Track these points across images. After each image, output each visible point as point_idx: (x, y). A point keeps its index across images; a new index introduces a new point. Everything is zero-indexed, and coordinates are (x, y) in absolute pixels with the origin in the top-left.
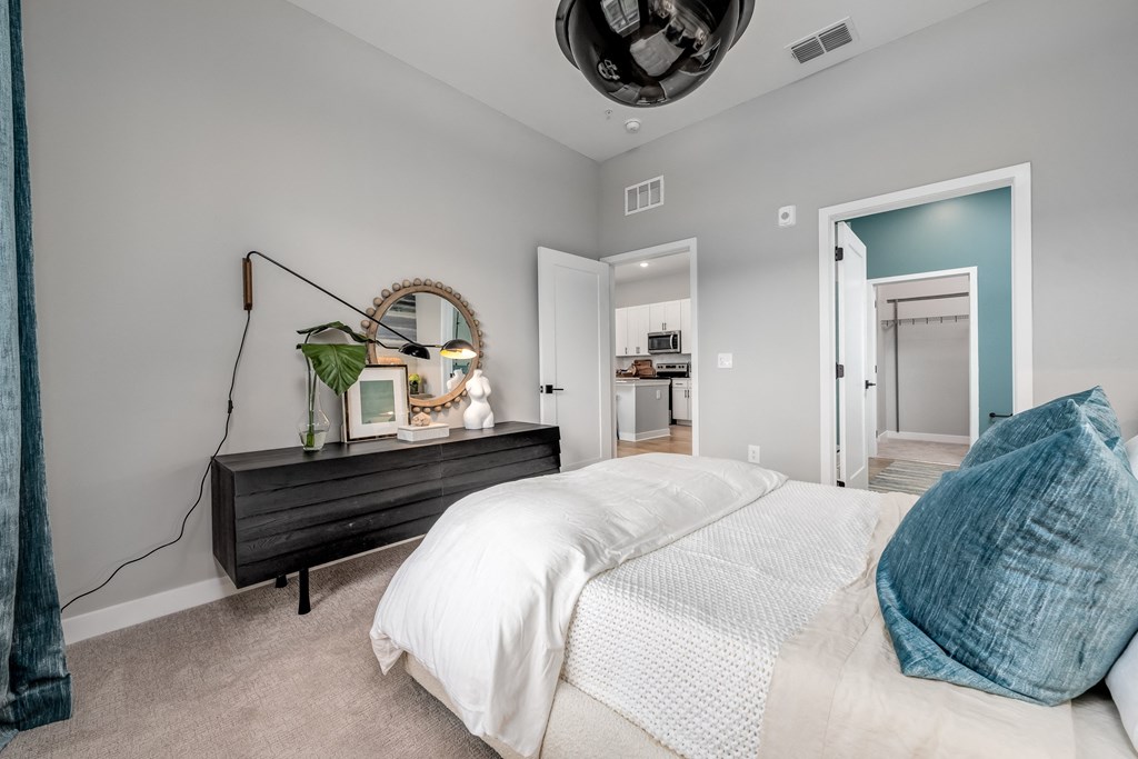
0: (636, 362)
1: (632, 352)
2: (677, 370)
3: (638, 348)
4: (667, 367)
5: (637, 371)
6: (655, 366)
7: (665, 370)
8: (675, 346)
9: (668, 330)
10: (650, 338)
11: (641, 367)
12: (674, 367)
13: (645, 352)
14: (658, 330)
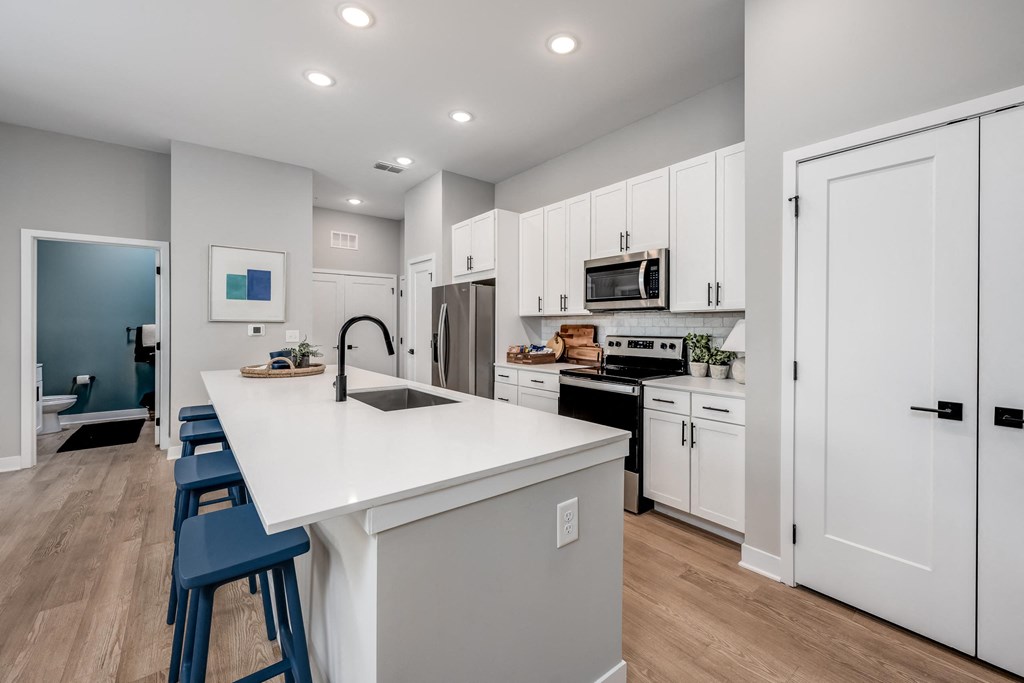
0: (564, 328)
1: (552, 308)
2: (656, 352)
3: (564, 298)
4: (633, 344)
5: (565, 349)
6: (603, 340)
7: (624, 351)
8: (653, 294)
9: (633, 249)
10: (589, 271)
11: (574, 342)
12: (650, 345)
13: (577, 307)
14: (608, 251)
